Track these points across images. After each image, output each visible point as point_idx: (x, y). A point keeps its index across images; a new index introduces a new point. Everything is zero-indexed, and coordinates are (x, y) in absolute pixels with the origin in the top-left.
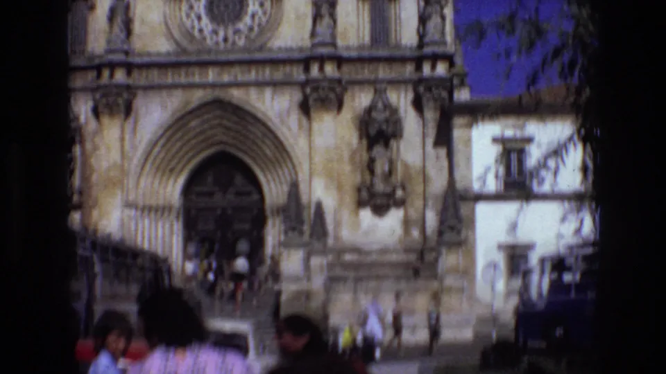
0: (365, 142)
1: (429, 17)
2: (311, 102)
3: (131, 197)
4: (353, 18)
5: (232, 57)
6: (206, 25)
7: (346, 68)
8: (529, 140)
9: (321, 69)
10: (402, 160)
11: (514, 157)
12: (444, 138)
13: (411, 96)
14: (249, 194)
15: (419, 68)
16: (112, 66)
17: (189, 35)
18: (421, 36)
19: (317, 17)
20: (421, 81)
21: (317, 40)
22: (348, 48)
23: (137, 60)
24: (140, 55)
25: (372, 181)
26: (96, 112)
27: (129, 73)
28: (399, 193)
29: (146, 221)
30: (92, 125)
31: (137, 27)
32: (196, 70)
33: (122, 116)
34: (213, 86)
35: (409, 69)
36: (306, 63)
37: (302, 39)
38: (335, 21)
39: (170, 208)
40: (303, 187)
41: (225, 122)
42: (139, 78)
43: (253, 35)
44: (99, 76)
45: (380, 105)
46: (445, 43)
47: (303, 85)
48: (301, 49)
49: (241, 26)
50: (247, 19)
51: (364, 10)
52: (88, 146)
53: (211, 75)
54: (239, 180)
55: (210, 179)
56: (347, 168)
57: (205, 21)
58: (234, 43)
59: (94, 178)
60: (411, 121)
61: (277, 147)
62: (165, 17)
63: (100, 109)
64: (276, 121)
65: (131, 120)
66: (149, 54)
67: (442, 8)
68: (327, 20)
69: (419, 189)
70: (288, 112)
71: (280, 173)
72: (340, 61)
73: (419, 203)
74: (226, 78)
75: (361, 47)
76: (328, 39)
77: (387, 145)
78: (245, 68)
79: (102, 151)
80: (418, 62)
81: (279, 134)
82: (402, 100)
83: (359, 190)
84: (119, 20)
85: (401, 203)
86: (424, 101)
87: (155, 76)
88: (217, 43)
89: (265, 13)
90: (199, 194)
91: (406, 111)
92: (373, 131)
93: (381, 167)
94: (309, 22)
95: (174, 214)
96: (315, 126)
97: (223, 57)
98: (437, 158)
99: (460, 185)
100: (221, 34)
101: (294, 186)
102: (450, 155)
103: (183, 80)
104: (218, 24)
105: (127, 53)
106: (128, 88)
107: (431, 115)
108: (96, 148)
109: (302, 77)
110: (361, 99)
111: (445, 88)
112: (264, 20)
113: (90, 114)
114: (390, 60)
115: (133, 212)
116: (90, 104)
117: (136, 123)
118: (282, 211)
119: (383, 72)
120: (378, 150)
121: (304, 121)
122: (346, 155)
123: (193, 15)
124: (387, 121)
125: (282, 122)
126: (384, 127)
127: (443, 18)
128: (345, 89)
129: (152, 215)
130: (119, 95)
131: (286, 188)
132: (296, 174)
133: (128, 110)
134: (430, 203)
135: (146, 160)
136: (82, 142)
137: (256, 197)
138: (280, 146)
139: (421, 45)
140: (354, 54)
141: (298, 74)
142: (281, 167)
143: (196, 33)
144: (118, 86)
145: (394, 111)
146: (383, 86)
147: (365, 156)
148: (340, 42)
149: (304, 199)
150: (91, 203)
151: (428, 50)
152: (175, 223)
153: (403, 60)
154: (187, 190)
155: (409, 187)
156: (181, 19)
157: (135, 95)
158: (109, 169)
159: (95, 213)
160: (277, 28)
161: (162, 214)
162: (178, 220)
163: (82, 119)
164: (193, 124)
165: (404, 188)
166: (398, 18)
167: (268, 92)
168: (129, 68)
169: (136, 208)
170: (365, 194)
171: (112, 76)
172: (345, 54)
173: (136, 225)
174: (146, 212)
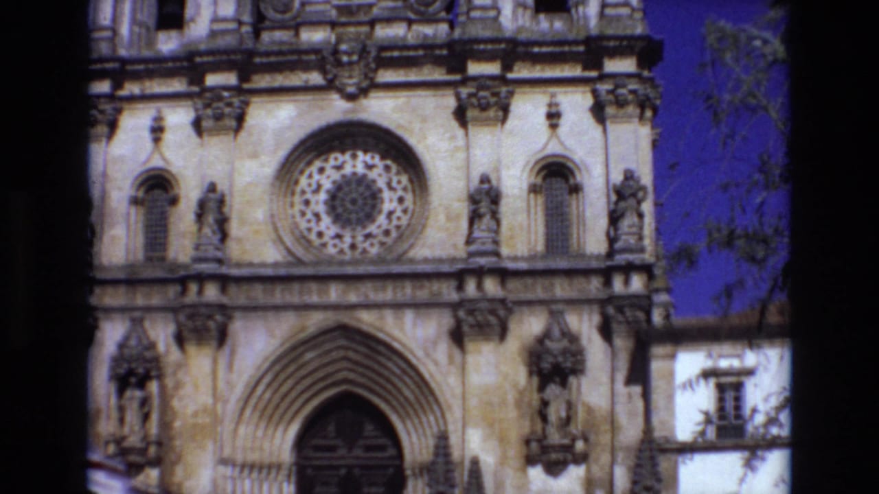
0: (535, 380)
1: (622, 215)
2: (466, 328)
3: (227, 452)
4: (522, 218)
5: (361, 270)
6: (328, 228)
7: (513, 284)
8: (750, 372)
9: (480, 286)
10: (584, 404)
11: (730, 395)
12: (639, 373)
13: (596, 319)
14: (382, 448)
15: (608, 283)
16: (201, 279)
17: (303, 239)
18: (612, 240)
19: (474, 217)
20: (611, 299)
21: (473, 248)
22: (515, 259)
23: (235, 272)
24: (239, 265)
25: (544, 430)
26: (180, 340)
27: (223, 290)
28: (580, 445)
29: (247, 483)
30: (174, 354)
31: (234, 228)
32: (314, 286)
33: (214, 343)
34: (336, 307)
35: (595, 284)
36: (459, 277)
37: (455, 246)
38: (498, 222)
39: (279, 467)
40: (454, 440)
41: (351, 354)
42: (238, 296)
43: (389, 240)
44: (184, 291)
45: (556, 332)
46: (642, 250)
47: (454, 307)
48: (453, 260)
49: (372, 228)
50: (381, 219)
51: (536, 205)
52: (169, 382)
53: (334, 293)
54: (369, 429)
55: (331, 428)
56: (512, 413)
57: (326, 221)
58: (364, 251)
59: (177, 424)
60: (595, 350)
61: (419, 387)
62: (272, 216)
63: (186, 334)
64: (420, 353)
65: (226, 349)
66: (251, 265)
67: (639, 202)
68: (487, 221)
69: (605, 439)
70: (435, 343)
71: (424, 419)
72: (503, 275)
73: (605, 458)
74: (353, 298)
75: (532, 258)
76: (489, 247)
77: (564, 384)
78: (379, 284)
79: (187, 390)
80: (607, 274)
81: (422, 369)
82: (584, 325)
83: (527, 442)
84: (210, 219)
85: (581, 459)
86: (615, 326)
87: (258, 293)
88: (342, 252)
89: (405, 211)
90: (318, 448)
91: (590, 340)
92: (546, 365)
93: (556, 412)
94: (464, 224)
95: (284, 472)
96: (470, 359)
97: (350, 270)
98: (630, 396)
99: (658, 433)
100: (348, 240)
101: (443, 440)
102: (646, 396)
103: (295, 299)
104: (343, 227)
105: (220, 261)
106: (222, 308)
107: (623, 343)
108: (178, 385)
109: (454, 296)
110: (531, 325)
111: (641, 308)
112: (404, 221)
113: (171, 341)
114: (569, 273)
115: (228, 471)
116: (171, 328)
117: (233, 353)
118: (426, 470)
119: (561, 289)
120: (553, 390)
121: (457, 352)
122: (511, 397)
123: (309, 215)
124: (565, 352)
125: (427, 355)
126: (560, 359)
127: (641, 216)
128: (510, 311)
129: (255, 475)
130: (210, 317)
131: (431, 442)
132: (445, 423)
133: (222, 337)
134: (620, 456)
135: (246, 401)
136: (160, 377)
137: (391, 452)
138: (423, 384)
139: (611, 254)
140: (523, 266)
141: (448, 292)
142: (425, 412)
143: (313, 237)
144: (208, 305)
145: (573, 338)
146: (560, 307)
147: (535, 398)
148: (505, 251)
149: (456, 454)
150: (173, 457)
151: (620, 259)
152: (285, 485)
153: (587, 273)
154: (301, 443)
155: (592, 438)
156: (293, 217)
157: (230, 318)
158: (195, 414)
159: (179, 472)
160: (421, 232)
161: (269, 474)
162: (289, 482)
163: (161, 347)
164: (309, 356)
165: (586, 440)
166: (581, 219)
167: (409, 315)
168: (224, 281)
169: (234, 465)
170: (534, 446)
171: (200, 292)
172: (510, 265)
173: (234, 486)
174: (246, 472)
